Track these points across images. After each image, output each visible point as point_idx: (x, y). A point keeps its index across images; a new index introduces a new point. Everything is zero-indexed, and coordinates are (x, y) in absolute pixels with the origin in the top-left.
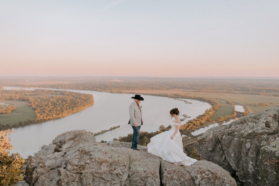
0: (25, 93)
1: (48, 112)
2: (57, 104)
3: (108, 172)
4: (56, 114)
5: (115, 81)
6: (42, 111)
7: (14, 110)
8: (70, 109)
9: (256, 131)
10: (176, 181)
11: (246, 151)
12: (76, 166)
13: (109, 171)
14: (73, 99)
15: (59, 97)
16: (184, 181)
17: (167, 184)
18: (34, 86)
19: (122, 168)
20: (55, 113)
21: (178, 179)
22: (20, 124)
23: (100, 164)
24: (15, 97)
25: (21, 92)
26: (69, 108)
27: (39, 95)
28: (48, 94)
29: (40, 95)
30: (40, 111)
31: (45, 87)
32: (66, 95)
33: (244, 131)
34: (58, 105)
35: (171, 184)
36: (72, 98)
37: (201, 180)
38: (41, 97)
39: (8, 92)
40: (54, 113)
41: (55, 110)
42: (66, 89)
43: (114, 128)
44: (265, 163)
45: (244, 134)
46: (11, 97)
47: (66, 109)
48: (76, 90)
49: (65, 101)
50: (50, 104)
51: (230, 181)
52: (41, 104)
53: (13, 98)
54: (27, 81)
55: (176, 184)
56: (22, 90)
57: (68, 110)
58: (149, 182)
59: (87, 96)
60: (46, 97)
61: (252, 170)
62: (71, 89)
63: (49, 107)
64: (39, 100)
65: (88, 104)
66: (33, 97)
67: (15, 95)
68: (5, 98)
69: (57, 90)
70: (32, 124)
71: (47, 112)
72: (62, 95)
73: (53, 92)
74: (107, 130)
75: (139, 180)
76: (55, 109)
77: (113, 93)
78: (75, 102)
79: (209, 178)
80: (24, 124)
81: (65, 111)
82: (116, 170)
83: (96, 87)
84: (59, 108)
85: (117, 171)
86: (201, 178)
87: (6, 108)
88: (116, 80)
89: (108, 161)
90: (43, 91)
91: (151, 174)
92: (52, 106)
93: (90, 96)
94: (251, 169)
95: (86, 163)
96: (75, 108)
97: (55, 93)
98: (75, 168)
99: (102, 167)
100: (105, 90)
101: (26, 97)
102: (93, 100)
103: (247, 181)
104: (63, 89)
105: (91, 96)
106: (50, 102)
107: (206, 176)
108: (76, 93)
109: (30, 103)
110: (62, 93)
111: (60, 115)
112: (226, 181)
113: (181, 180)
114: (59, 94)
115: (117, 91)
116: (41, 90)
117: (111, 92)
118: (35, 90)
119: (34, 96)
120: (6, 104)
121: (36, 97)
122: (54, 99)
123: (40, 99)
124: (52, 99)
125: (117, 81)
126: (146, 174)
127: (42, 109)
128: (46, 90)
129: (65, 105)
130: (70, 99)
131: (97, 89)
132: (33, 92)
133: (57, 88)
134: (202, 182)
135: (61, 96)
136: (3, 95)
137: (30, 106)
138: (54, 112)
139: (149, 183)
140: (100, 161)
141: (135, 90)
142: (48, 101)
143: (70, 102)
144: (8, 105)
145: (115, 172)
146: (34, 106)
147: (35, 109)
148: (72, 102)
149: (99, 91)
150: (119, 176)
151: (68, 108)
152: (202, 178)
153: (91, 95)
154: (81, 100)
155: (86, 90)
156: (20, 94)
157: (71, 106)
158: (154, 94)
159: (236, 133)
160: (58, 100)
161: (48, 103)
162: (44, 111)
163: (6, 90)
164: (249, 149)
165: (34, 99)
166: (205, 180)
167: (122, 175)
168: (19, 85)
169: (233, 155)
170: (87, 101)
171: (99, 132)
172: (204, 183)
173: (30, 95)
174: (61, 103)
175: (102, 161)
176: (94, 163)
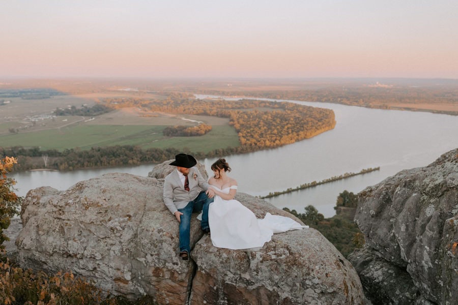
0: (225, 104)
1: (258, 137)
2: (272, 125)
3: (99, 223)
4: (271, 141)
5: (376, 86)
6: (249, 134)
7: (209, 131)
8: (294, 133)
9: (449, 181)
10: (213, 257)
11: (422, 223)
12: (55, 206)
13: (101, 222)
14: (300, 116)
15: (277, 112)
16: (228, 258)
17: (198, 259)
18: (238, 94)
19: (121, 219)
20: (269, 138)
21: (218, 253)
22: (216, 153)
23: (86, 207)
24: (211, 110)
25: (219, 103)
26: (292, 131)
27: (246, 108)
28: (259, 106)
29: (248, 108)
30: (246, 135)
31: (256, 96)
32: (288, 110)
33: (429, 180)
34: (275, 126)
35: (204, 259)
36: (297, 115)
37: (262, 262)
38: (249, 111)
39: (200, 103)
40: (267, 138)
41: (269, 134)
42: (288, 100)
43: (369, 171)
44: (449, 252)
45: (428, 185)
46: (205, 111)
47: (287, 133)
48: (306, 101)
49: (286, 120)
50: (262, 123)
51: (327, 274)
52: (249, 123)
53: (208, 112)
54: (229, 85)
55: (213, 262)
56: (221, 100)
57: (290, 135)
58: (165, 250)
59: (324, 113)
60: (256, 112)
61: (428, 264)
62: (298, 99)
63: (260, 128)
64: (246, 116)
65: (324, 126)
66: (236, 111)
67: (210, 108)
68: (197, 112)
69: (273, 100)
70: (233, 154)
71: (256, 136)
72: (281, 109)
73: (267, 104)
74: (355, 173)
75: (148, 243)
76: (269, 132)
77: (372, 108)
78: (302, 122)
79: (279, 261)
80: (222, 153)
81: (285, 137)
82: (110, 222)
83: (341, 97)
84: (276, 131)
85: (112, 223)
86: (261, 259)
87: (198, 128)
88: (378, 84)
89: (100, 204)
90: (251, 102)
91: (169, 237)
92: (265, 128)
93: (328, 113)
94: (426, 262)
95: (67, 204)
96: (302, 132)
97: (271, 106)
98: (55, 209)
99: (87, 213)
100: (356, 102)
101: (227, 111)
102: (334, 119)
103: (422, 285)
104: (284, 99)
105: (330, 113)
106: (261, 121)
107: (274, 257)
108: (304, 107)
109: (232, 120)
110: (282, 106)
111: (277, 142)
112: (315, 273)
113: (221, 256)
114: (277, 108)
115: (379, 105)
116: (249, 100)
117: (368, 107)
118: (240, 100)
119: (239, 110)
120: (197, 120)
121: (241, 111)
122: (268, 116)
123: (247, 114)
124: (266, 116)
125: (380, 85)
126: (159, 235)
127: (249, 131)
128: (256, 100)
129: (286, 127)
130: (295, 116)
131: (342, 100)
132: (236, 103)
133: (275, 98)
134: (263, 267)
135: (280, 111)
136: (194, 106)
137: (232, 125)
138: (268, 136)
139: (164, 252)
140: (86, 203)
141: (415, 103)
142: (259, 118)
143: (294, 122)
144: (200, 123)
145: (110, 224)
146: (238, 126)
147: (238, 131)
148: (297, 121)
149: (345, 104)
150: (115, 232)
151: (290, 131)
152: (264, 258)
153: (331, 110)
154: (313, 119)
155: (322, 102)
156: (218, 106)
157: (296, 128)
158: (454, 112)
159: (417, 183)
160: (274, 117)
161: (259, 122)
162: (253, 134)
163: (198, 100)
164: (429, 219)
165: (238, 115)
166: (268, 264)
167: (120, 230)
168: (216, 91)
169: (403, 228)
170: (324, 121)
171: (342, 175)
172: (267, 269)
173: (233, 108)
174: (278, 122)
175: (89, 203)
176: (77, 205)
